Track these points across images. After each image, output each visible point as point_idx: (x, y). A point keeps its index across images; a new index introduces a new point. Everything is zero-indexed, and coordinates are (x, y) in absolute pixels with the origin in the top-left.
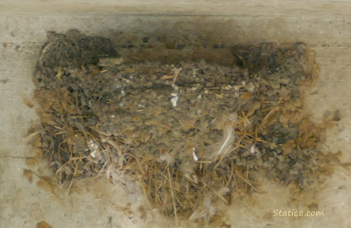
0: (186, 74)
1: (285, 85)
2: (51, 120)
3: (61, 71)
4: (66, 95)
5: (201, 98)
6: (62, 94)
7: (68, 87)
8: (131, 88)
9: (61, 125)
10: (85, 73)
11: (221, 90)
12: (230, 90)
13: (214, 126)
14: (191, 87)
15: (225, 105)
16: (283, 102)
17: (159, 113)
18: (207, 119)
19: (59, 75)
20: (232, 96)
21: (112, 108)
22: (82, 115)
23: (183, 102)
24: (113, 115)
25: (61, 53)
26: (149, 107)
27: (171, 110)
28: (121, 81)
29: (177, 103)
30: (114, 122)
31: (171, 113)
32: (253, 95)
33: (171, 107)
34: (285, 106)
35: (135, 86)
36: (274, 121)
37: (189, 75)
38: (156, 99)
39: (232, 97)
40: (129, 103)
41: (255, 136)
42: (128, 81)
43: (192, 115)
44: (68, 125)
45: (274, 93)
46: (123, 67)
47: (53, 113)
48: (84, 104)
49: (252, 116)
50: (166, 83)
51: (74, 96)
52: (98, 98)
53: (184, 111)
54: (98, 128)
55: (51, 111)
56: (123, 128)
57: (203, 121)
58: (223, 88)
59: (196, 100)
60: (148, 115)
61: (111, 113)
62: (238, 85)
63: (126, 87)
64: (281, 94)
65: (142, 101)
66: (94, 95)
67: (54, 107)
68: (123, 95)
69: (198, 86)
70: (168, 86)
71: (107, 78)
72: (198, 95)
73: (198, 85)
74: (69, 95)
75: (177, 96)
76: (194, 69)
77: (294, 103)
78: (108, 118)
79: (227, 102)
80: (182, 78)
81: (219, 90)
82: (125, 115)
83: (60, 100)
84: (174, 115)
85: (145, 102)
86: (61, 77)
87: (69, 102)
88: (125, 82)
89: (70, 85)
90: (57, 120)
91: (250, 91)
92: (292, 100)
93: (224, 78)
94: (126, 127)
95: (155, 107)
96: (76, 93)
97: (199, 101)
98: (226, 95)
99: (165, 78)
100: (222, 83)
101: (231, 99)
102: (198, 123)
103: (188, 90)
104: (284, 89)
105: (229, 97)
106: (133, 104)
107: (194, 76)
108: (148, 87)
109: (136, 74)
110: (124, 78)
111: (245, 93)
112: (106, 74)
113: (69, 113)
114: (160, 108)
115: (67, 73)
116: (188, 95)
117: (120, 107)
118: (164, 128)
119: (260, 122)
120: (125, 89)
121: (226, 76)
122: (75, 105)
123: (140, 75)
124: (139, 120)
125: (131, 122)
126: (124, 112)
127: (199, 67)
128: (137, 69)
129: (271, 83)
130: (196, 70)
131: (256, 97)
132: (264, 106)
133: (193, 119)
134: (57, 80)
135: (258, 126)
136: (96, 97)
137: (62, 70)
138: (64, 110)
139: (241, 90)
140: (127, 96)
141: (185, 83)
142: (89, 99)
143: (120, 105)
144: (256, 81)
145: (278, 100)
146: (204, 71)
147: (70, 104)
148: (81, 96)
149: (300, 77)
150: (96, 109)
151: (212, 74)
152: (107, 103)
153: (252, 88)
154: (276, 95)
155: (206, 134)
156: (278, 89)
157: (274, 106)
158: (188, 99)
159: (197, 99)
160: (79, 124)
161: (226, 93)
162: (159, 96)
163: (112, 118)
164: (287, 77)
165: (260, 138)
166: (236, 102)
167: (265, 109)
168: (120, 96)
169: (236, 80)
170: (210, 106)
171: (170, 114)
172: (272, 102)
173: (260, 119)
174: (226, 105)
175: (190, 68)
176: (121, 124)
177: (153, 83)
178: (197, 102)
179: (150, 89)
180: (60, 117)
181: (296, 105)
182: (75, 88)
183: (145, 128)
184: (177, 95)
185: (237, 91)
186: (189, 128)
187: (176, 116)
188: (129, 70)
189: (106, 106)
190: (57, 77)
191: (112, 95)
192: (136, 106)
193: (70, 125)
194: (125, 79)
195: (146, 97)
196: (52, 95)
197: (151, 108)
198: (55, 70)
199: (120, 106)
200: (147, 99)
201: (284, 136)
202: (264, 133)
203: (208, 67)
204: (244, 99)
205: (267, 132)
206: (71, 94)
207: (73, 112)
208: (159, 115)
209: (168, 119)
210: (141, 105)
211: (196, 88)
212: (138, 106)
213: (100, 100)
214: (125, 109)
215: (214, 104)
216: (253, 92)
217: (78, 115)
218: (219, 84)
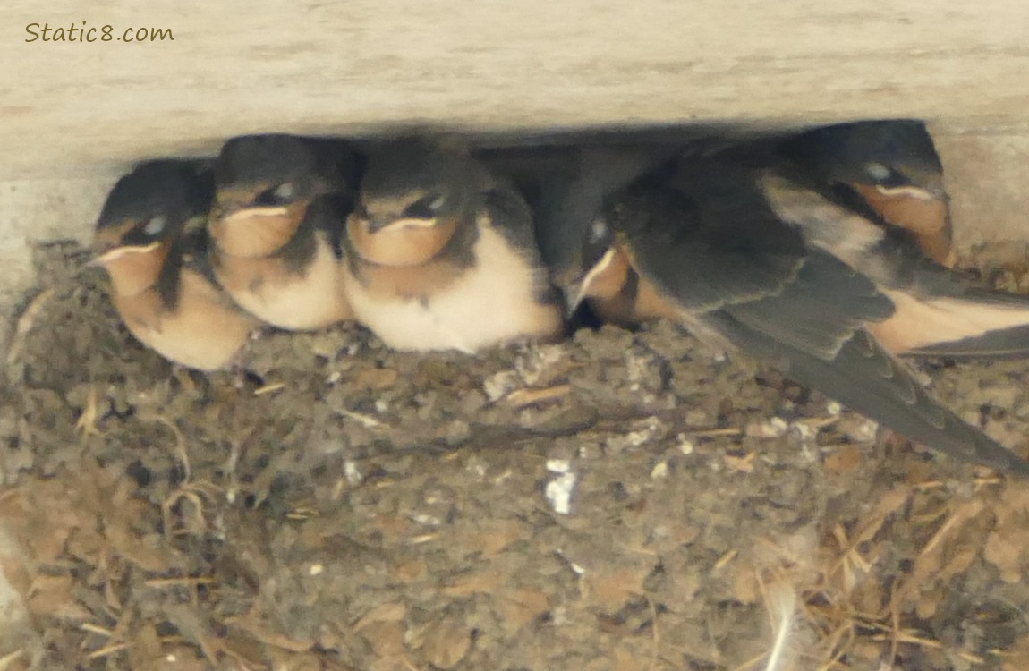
0: (602, 379)
1: (1001, 413)
2: (64, 601)
3: (98, 402)
4: (120, 497)
5: (664, 474)
6: (105, 494)
7: (129, 461)
8: (384, 448)
9: (108, 618)
10: (195, 402)
11: (744, 439)
12: (783, 439)
13: (725, 585)
14: (625, 433)
15: (763, 501)
16: (995, 481)
17: (501, 542)
19: (90, 416)
20: (790, 460)
21: (312, 536)
22: (194, 575)
23: (595, 495)
24: (314, 563)
25: (95, 330)
26: (458, 522)
27: (548, 531)
28: (341, 425)
29: (571, 501)
30: (320, 593)
31: (548, 540)
32: (873, 455)
33: (547, 518)
34: (1005, 495)
35: (399, 439)
36: (964, 559)
37: (615, 383)
38: (487, 486)
39: (791, 466)
40: (377, 511)
41: (892, 625)
42: (369, 422)
43: (634, 547)
44: (137, 616)
47: (75, 573)
48: (195, 527)
49: (874, 540)
50: (522, 419)
51: (152, 500)
52: (250, 500)
53: (600, 531)
54: (258, 621)
55: (65, 564)
56: (359, 614)
57: (678, 567)
58: (751, 430)
59: (649, 485)
60: (458, 554)
61: (309, 556)
62: (812, 416)
63: (362, 447)
65: (431, 500)
67: (77, 550)
68: (351, 480)
69: (653, 428)
70: (530, 433)
71: (284, 415)
72: (652, 464)
74: (134, 496)
75: (570, 471)
76: (633, 361)
78: (298, 578)
79: (770, 489)
80: (586, 397)
81: (738, 440)
82: (363, 559)
83: (100, 517)
84: (560, 551)
85: (442, 501)
86: (101, 423)
87: (137, 524)
88: (360, 425)
89: (138, 453)
90: (92, 599)
91: (860, 438)
93: (753, 389)
94: (370, 609)
95: (484, 522)
96: (162, 484)
97: (662, 487)
98: (766, 458)
99: (520, 402)
100: (750, 410)
101: (787, 472)
102: (658, 577)
103: (614, 443)
104: (995, 427)
105: (780, 467)
106: (396, 513)
107: (635, 387)
108: (450, 443)
109: (400, 391)
110: (353, 411)
111: (843, 447)
112: (279, 401)
113: (139, 569)
114: (503, 525)
115: (121, 409)
116: (611, 465)
117: (344, 531)
118: (522, 606)
119: (907, 566)
120: (361, 456)
121: (760, 381)
122: (158, 536)
123: (416, 394)
124: (423, 576)
125: (391, 587)
126: (359, 549)
127: (653, 352)
128: (402, 369)
130: (642, 362)
131: (888, 463)
132: (920, 501)
133: (637, 563)
134: (85, 437)
135: (900, 585)
137: (101, 398)
138: (117, 558)
139: (826, 436)
140: (368, 483)
141: (602, 418)
145: (976, 476)
146: (675, 366)
147: (139, 534)
151: (702, 376)
152: (291, 516)
155: (694, 621)
157: (963, 501)
158: (616, 480)
159: (649, 479)
160: (183, 608)
161: (764, 453)
162: (497, 475)
163: (312, 578)
164: (1005, 380)
166: (808, 486)
167: (925, 511)
168: (340, 485)
169: (802, 399)
170: (703, 507)
171: (545, 549)
172: (952, 484)
173: (905, 556)
174: (770, 497)
175: (617, 357)
176: (348, 601)
177: (472, 426)
178: (650, 490)
179: (461, 450)
180: (100, 588)
182: (158, 467)
183: (447, 611)
184: (571, 465)
185: (808, 441)
186: (624, 599)
188: (368, 376)
189: (287, 529)
190: (83, 428)
191: (308, 484)
192: (408, 522)
193: (145, 615)
194: (356, 416)
195: (445, 482)
196: (64, 503)
197: (468, 523)
198: (72, 397)
200: (451, 493)
201: (1004, 618)
202: (927, 611)
203: (689, 350)
204: (837, 474)
205: (938, 608)
206: (144, 491)
207: (154, 565)
208: (500, 552)
209: (539, 567)
210: (428, 514)
211: (642, 433)
212: (415, 518)
213: (259, 509)
214: (362, 535)
215: (721, 497)
216: (873, 443)
217: (173, 573)
218: (738, 416)
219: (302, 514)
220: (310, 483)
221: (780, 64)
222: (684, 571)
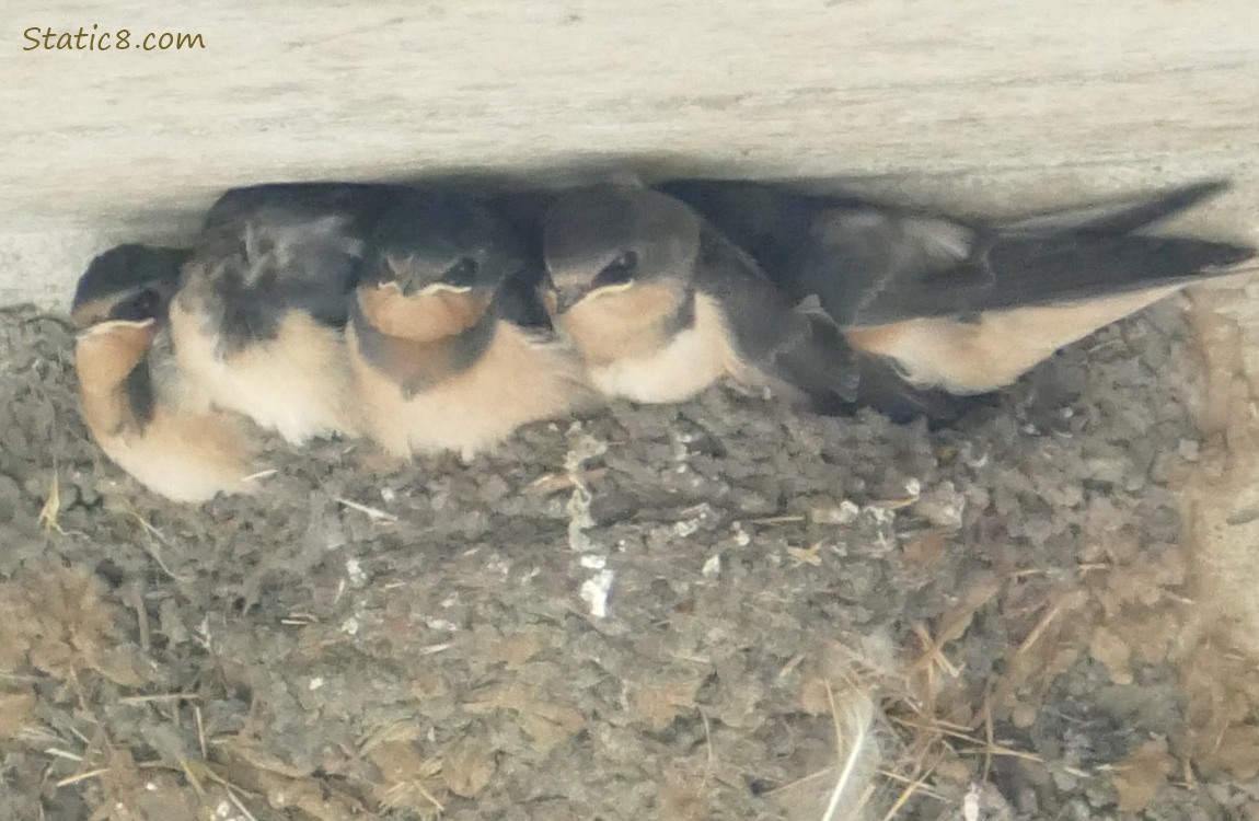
0: (643, 460)
1: (1106, 489)
2: (27, 721)
3: (61, 490)
4: (89, 600)
5: (717, 570)
6: (71, 596)
7: (94, 562)
8: (392, 544)
9: (76, 739)
11: (809, 527)
12: (853, 526)
13: (790, 696)
14: (671, 523)
15: (835, 596)
16: (1102, 566)
17: (531, 650)
18: (751, 666)
19: (52, 508)
20: (864, 549)
21: (310, 646)
22: (173, 691)
23: (637, 595)
24: (314, 678)
25: (57, 407)
26: (479, 629)
27: (585, 637)
28: (341, 517)
29: (609, 601)
30: (321, 711)
31: (584, 647)
32: (958, 541)
33: (580, 620)
34: (1113, 582)
35: (407, 534)
36: (1067, 657)
37: (657, 465)
38: (511, 586)
39: (865, 557)
40: (384, 616)
41: (985, 738)
42: (374, 513)
43: (685, 654)
44: (112, 736)
45: (1059, 526)
46: (347, 451)
47: (37, 690)
48: (176, 634)
49: (963, 639)
50: (551, 509)
51: (127, 604)
52: (239, 604)
53: (644, 636)
54: (251, 743)
55: (26, 679)
56: (367, 735)
57: (735, 675)
58: (818, 515)
59: (698, 583)
60: (478, 666)
61: (308, 669)
62: (888, 498)
63: (366, 541)
64: (1093, 533)
65: (447, 603)
66: (223, 590)
67: (40, 662)
68: (355, 581)
69: (703, 516)
71: (276, 506)
72: (703, 558)
73: (703, 509)
74: (105, 599)
75: (606, 568)
76: (679, 438)
77: (1154, 566)
78: (293, 692)
79: (840, 583)
80: (624, 482)
81: (803, 526)
82: (369, 673)
83: (66, 624)
84: (597, 660)
85: (459, 604)
86: (64, 518)
87: (110, 629)
88: (365, 516)
89: (109, 551)
90: (59, 718)
91: (944, 521)
92: (1143, 554)
93: (820, 468)
94: (379, 729)
95: (508, 628)
96: (137, 585)
97: (715, 584)
98: (835, 549)
99: (548, 488)
100: (815, 493)
101: (860, 565)
102: (713, 686)
103: (658, 535)
104: (1100, 503)
105: (851, 559)
106: (407, 618)
108: (468, 536)
109: (409, 478)
110: (356, 500)
111: (925, 532)
112: (270, 488)
113: (111, 682)
114: (531, 630)
115: (89, 498)
116: (656, 559)
117: (347, 638)
118: (556, 723)
119: (999, 666)
120: (365, 553)
121: (824, 456)
122: (133, 644)
123: (426, 481)
124: (440, 690)
125: (403, 704)
126: (364, 660)
127: (702, 428)
129: (1041, 480)
130: (688, 439)
131: (978, 549)
132: (1015, 591)
133: (686, 672)
134: (47, 533)
135: (994, 690)
136: (231, 600)
137: (66, 486)
138: (88, 671)
139: (905, 521)
140: (374, 584)
141: (641, 505)
142: (202, 610)
143: (344, 628)
144: (971, 474)
145: (1080, 562)
146: (727, 444)
147: (112, 643)
148: (162, 599)
149: (1175, 447)
150: (233, 654)
151: (761, 454)
152: (284, 621)
153: (957, 508)
154: (1070, 536)
155: (757, 736)
156: (1076, 508)
157: (1063, 590)
158: (659, 577)
159: (701, 574)
160: (162, 730)
161: (833, 542)
162: (522, 574)
163: (311, 692)
164: (1111, 450)
165: (1010, 742)
166: (885, 579)
167: (1022, 603)
168: (342, 585)
169: (876, 477)
170: (763, 606)
171: (579, 656)
172: (1051, 571)
173: (1000, 654)
174: (840, 594)
175: (659, 434)
176: (354, 718)
177: (494, 516)
178: (702, 588)
179: (480, 546)
180: (70, 705)
181: (1164, 576)
182: (135, 565)
183: (468, 729)
184: (607, 561)
185: (884, 526)
186: (672, 715)
187: (610, 666)
189: (281, 637)
190: (44, 521)
191: (305, 584)
192: (421, 629)
193: (119, 737)
194: (359, 507)
195: (463, 581)
196: (24, 606)
197: (491, 631)
198: (32, 486)
199: (346, 633)
200: (468, 592)
201: (1115, 725)
202: (1025, 718)
203: (744, 425)
204: (919, 564)
205: (1039, 714)
206: (116, 593)
207: (127, 678)
208: (527, 662)
209: (575, 679)
210: (443, 619)
211: (691, 522)
212: (431, 625)
213: (249, 614)
214: (369, 644)
215: (782, 594)
216: (960, 526)
217: (150, 688)
218: (803, 500)
219: (298, 619)
220: (308, 584)
221: (843, 96)
222: (742, 680)
